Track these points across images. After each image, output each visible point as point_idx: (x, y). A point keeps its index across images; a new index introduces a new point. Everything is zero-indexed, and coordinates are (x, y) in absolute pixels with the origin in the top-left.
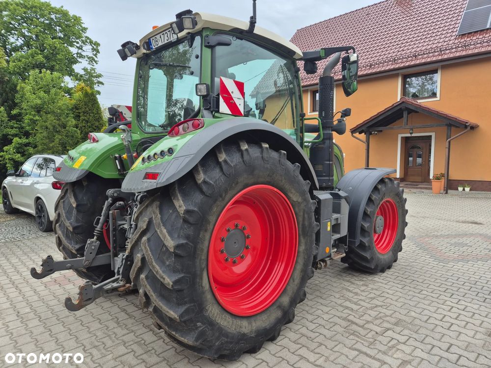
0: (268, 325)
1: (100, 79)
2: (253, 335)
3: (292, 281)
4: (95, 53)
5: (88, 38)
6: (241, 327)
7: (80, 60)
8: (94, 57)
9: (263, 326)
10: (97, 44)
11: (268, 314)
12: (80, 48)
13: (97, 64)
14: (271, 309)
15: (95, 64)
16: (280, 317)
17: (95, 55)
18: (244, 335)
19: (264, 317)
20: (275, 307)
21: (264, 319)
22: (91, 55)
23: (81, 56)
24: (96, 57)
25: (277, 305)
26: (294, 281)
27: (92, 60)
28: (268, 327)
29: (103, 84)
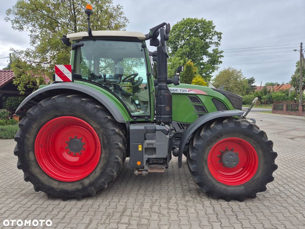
0: (70, 189)
1: (222, 54)
2: (58, 190)
3: (94, 172)
4: (219, 39)
5: (215, 31)
6: (52, 184)
7: (210, 45)
8: (219, 42)
9: (66, 189)
10: (220, 34)
11: (73, 184)
12: (211, 39)
13: (220, 45)
14: (76, 183)
15: (219, 46)
16: (79, 189)
17: (219, 41)
18: (53, 188)
19: (70, 185)
20: (79, 182)
21: (69, 186)
22: (217, 41)
23: (211, 43)
24: (220, 41)
25: (81, 182)
26: (95, 173)
27: (217, 44)
28: (69, 190)
29: (223, 56)
